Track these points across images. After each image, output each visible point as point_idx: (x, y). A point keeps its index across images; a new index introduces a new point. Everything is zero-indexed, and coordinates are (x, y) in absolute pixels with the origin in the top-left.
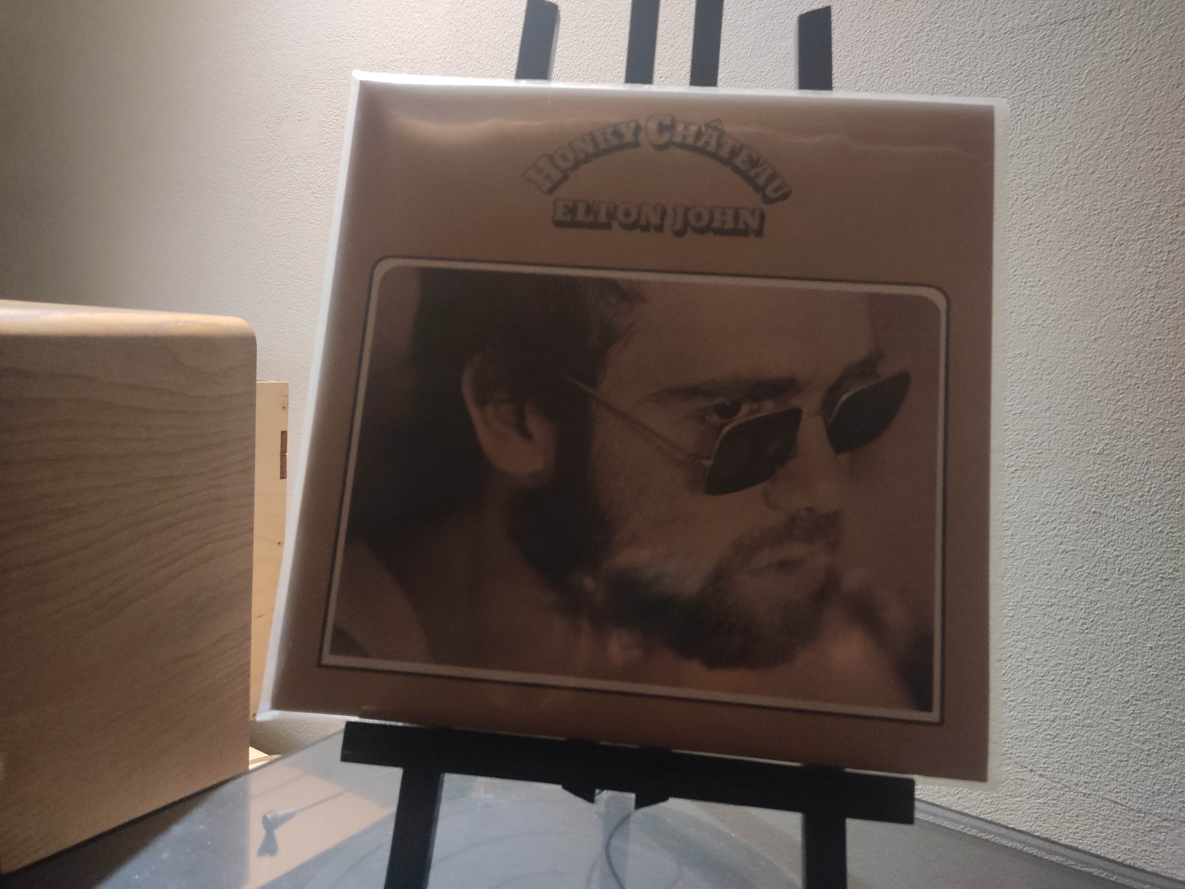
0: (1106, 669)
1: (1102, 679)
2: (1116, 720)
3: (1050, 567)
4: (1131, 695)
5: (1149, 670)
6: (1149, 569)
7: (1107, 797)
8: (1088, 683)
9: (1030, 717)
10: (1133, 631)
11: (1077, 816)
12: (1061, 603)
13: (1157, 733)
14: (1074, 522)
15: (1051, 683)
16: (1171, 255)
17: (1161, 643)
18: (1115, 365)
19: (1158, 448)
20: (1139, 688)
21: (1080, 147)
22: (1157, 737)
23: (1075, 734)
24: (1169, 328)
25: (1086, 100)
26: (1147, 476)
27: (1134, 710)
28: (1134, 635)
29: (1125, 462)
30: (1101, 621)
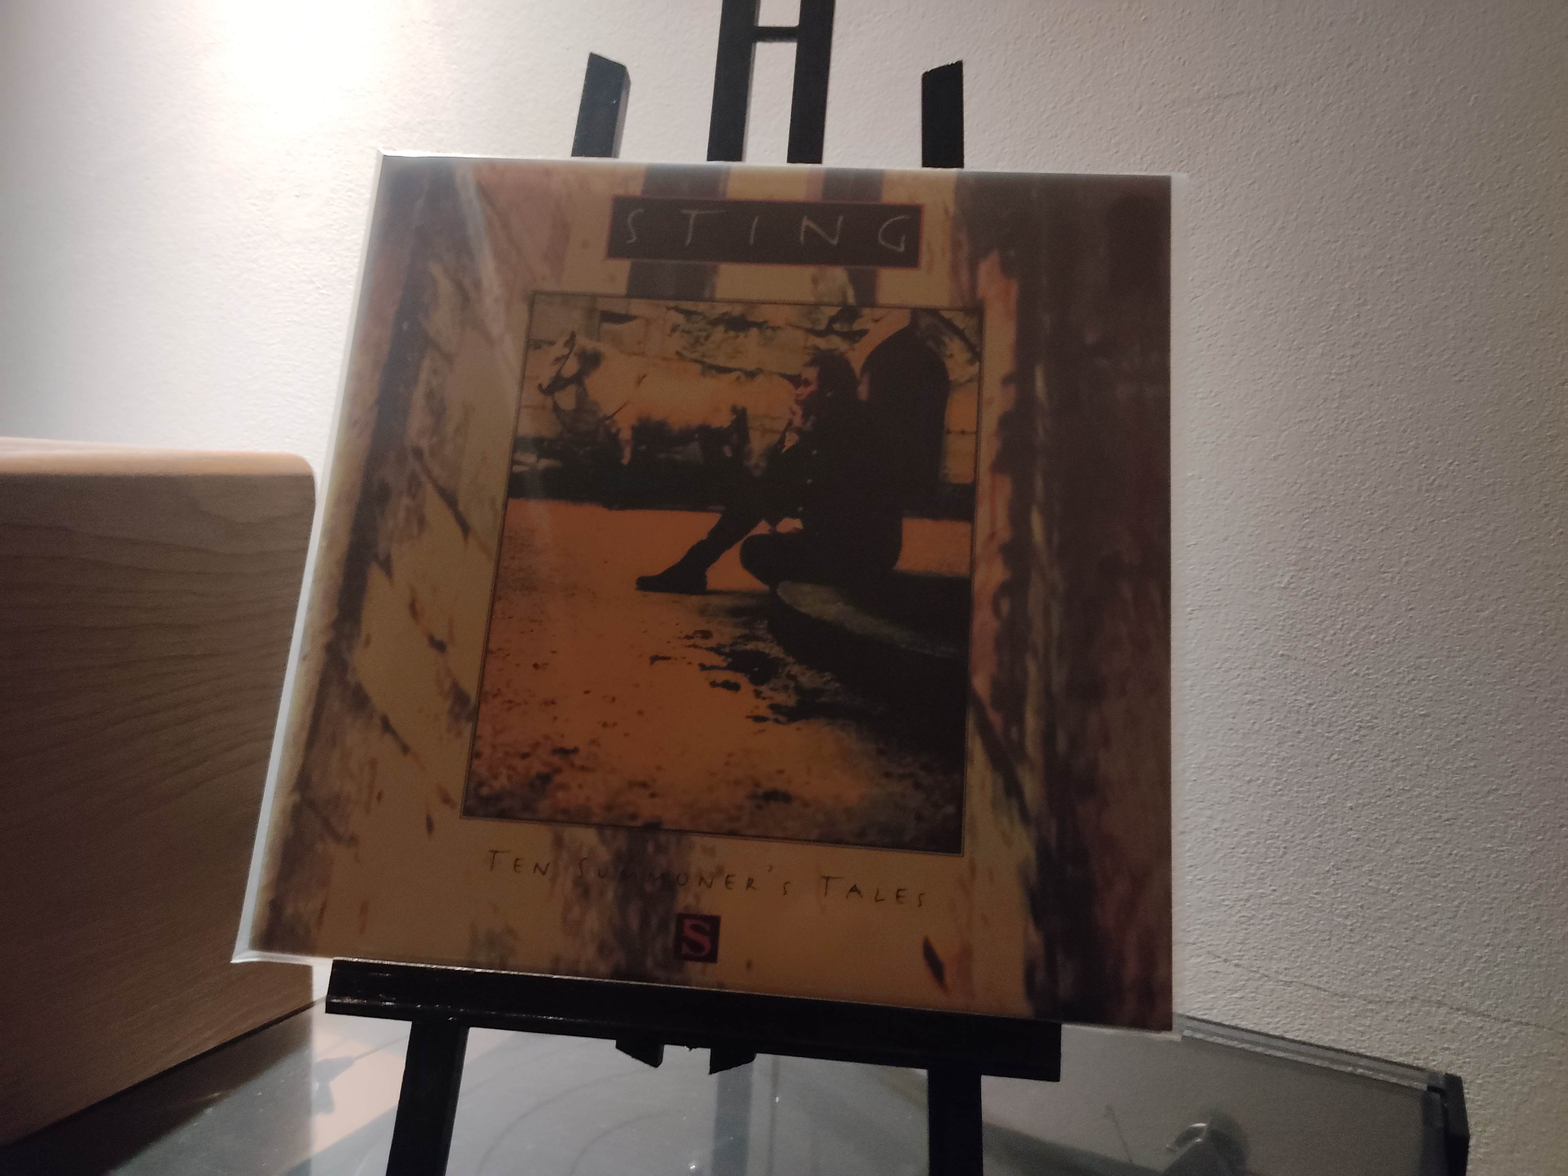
0: (1303, 835)
1: (1299, 848)
2: (1316, 894)
3: (1235, 721)
4: (1332, 864)
5: (1349, 833)
6: (1345, 717)
7: (1310, 983)
8: (1285, 853)
9: (1222, 897)
10: (1331, 790)
11: (1278, 1008)
12: (1249, 761)
13: (1359, 904)
14: (1260, 668)
15: (1242, 855)
16: (1355, 360)
17: (1360, 801)
18: (1298, 486)
19: (1349, 579)
20: (1340, 855)
21: (1252, 238)
22: (1360, 909)
23: (1272, 913)
24: (1356, 443)
25: (1256, 185)
26: (1339, 611)
27: (1335, 881)
28: (1332, 795)
29: (1314, 596)
30: (1295, 780)
